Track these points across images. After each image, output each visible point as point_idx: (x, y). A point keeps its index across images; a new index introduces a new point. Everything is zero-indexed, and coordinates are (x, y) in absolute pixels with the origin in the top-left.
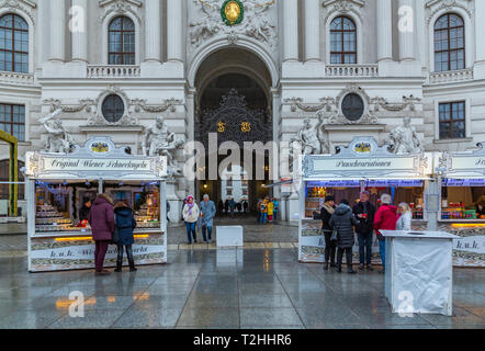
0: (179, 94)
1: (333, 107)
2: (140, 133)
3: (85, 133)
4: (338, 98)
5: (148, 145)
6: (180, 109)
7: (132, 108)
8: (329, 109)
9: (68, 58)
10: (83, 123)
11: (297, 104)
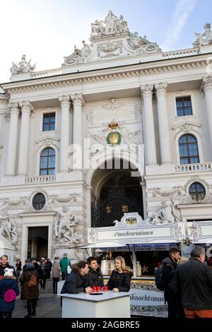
0: (79, 190)
1: (183, 192)
2: (55, 215)
3: (21, 217)
4: (186, 186)
5: (58, 223)
6: (80, 199)
7: (50, 201)
8: (179, 194)
9: (16, 174)
10: (21, 211)
11: (156, 191)
